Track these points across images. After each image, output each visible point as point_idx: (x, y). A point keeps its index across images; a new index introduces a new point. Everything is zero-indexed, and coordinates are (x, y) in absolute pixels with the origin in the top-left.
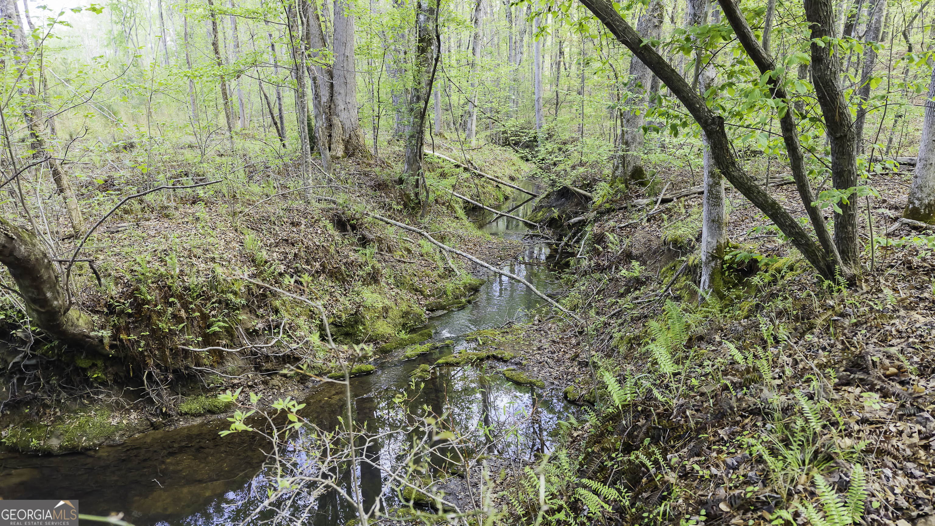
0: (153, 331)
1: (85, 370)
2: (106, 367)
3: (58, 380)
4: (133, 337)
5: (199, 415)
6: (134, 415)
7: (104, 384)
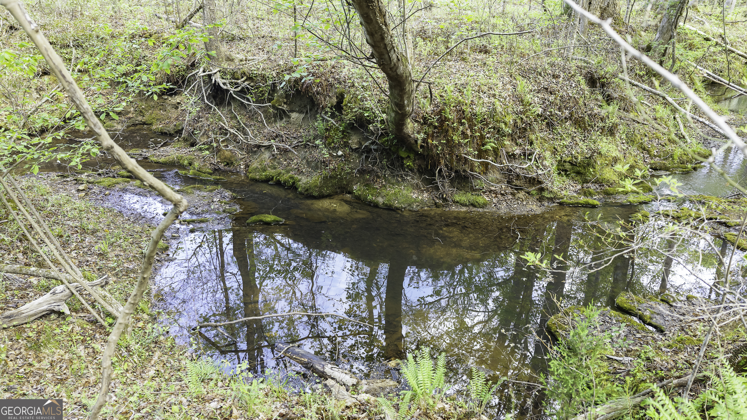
0: (448, 141)
1: (403, 159)
2: (415, 160)
3: (387, 162)
4: (434, 142)
5: (466, 205)
6: (425, 195)
7: (412, 170)
